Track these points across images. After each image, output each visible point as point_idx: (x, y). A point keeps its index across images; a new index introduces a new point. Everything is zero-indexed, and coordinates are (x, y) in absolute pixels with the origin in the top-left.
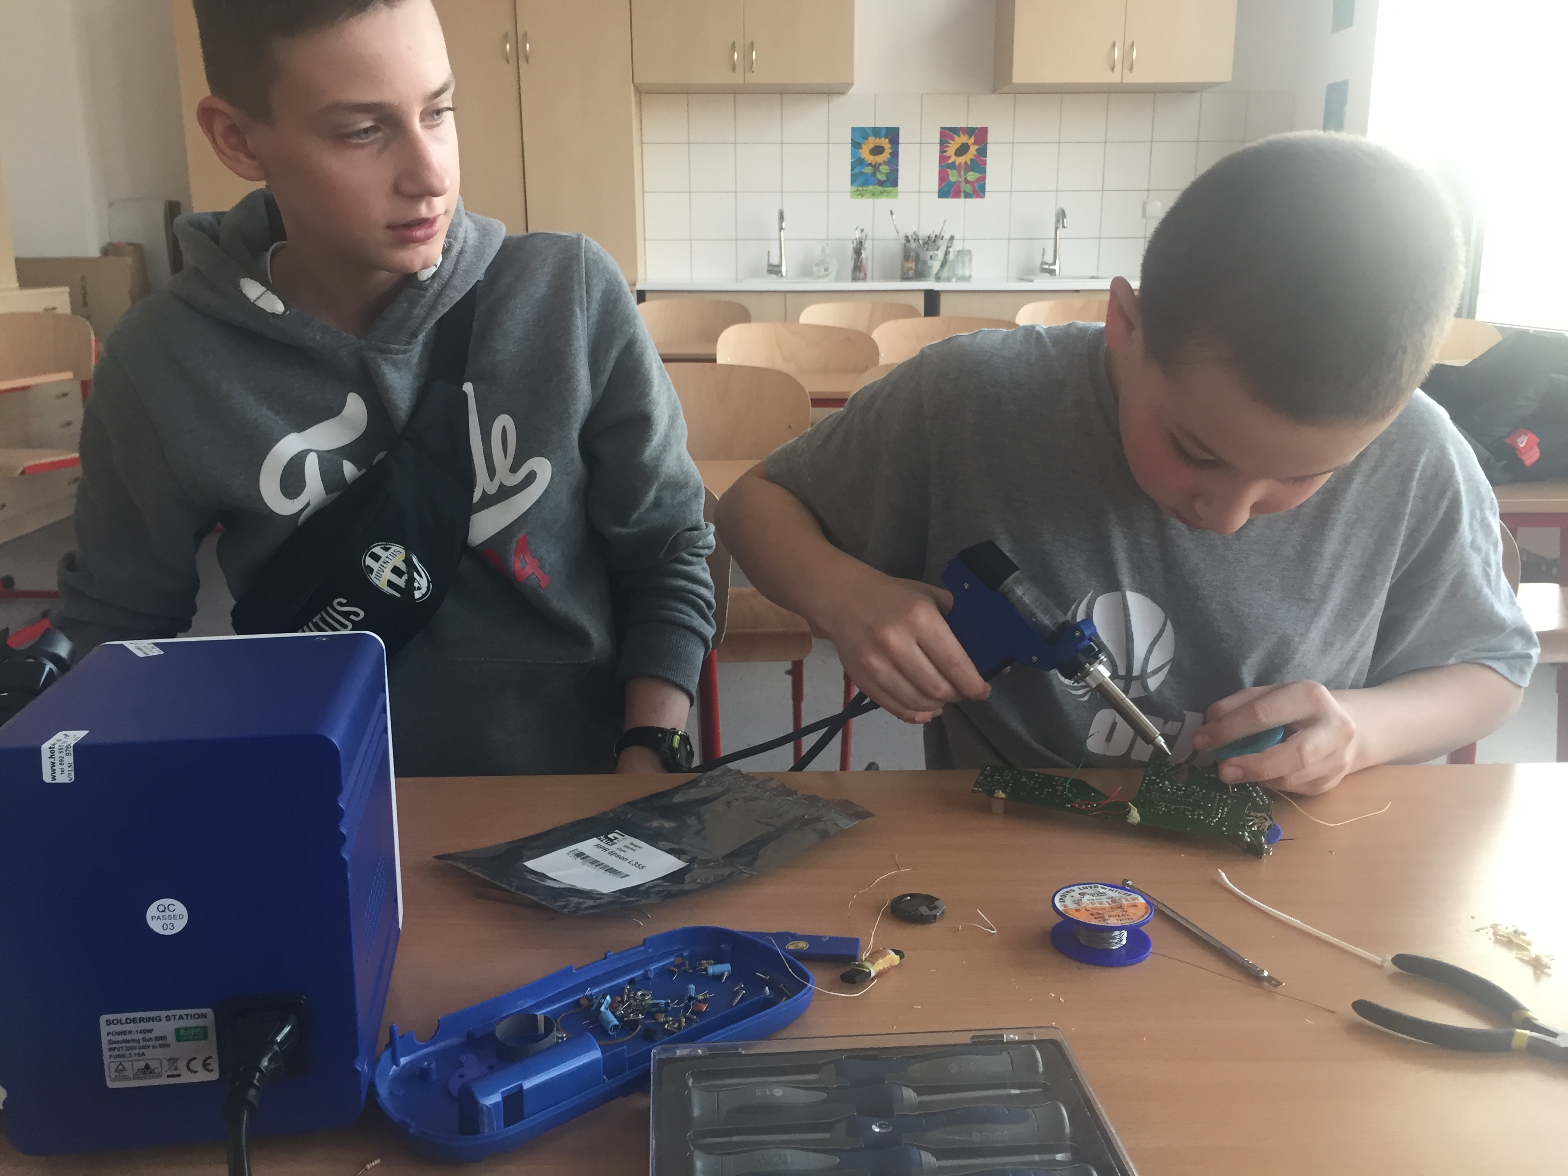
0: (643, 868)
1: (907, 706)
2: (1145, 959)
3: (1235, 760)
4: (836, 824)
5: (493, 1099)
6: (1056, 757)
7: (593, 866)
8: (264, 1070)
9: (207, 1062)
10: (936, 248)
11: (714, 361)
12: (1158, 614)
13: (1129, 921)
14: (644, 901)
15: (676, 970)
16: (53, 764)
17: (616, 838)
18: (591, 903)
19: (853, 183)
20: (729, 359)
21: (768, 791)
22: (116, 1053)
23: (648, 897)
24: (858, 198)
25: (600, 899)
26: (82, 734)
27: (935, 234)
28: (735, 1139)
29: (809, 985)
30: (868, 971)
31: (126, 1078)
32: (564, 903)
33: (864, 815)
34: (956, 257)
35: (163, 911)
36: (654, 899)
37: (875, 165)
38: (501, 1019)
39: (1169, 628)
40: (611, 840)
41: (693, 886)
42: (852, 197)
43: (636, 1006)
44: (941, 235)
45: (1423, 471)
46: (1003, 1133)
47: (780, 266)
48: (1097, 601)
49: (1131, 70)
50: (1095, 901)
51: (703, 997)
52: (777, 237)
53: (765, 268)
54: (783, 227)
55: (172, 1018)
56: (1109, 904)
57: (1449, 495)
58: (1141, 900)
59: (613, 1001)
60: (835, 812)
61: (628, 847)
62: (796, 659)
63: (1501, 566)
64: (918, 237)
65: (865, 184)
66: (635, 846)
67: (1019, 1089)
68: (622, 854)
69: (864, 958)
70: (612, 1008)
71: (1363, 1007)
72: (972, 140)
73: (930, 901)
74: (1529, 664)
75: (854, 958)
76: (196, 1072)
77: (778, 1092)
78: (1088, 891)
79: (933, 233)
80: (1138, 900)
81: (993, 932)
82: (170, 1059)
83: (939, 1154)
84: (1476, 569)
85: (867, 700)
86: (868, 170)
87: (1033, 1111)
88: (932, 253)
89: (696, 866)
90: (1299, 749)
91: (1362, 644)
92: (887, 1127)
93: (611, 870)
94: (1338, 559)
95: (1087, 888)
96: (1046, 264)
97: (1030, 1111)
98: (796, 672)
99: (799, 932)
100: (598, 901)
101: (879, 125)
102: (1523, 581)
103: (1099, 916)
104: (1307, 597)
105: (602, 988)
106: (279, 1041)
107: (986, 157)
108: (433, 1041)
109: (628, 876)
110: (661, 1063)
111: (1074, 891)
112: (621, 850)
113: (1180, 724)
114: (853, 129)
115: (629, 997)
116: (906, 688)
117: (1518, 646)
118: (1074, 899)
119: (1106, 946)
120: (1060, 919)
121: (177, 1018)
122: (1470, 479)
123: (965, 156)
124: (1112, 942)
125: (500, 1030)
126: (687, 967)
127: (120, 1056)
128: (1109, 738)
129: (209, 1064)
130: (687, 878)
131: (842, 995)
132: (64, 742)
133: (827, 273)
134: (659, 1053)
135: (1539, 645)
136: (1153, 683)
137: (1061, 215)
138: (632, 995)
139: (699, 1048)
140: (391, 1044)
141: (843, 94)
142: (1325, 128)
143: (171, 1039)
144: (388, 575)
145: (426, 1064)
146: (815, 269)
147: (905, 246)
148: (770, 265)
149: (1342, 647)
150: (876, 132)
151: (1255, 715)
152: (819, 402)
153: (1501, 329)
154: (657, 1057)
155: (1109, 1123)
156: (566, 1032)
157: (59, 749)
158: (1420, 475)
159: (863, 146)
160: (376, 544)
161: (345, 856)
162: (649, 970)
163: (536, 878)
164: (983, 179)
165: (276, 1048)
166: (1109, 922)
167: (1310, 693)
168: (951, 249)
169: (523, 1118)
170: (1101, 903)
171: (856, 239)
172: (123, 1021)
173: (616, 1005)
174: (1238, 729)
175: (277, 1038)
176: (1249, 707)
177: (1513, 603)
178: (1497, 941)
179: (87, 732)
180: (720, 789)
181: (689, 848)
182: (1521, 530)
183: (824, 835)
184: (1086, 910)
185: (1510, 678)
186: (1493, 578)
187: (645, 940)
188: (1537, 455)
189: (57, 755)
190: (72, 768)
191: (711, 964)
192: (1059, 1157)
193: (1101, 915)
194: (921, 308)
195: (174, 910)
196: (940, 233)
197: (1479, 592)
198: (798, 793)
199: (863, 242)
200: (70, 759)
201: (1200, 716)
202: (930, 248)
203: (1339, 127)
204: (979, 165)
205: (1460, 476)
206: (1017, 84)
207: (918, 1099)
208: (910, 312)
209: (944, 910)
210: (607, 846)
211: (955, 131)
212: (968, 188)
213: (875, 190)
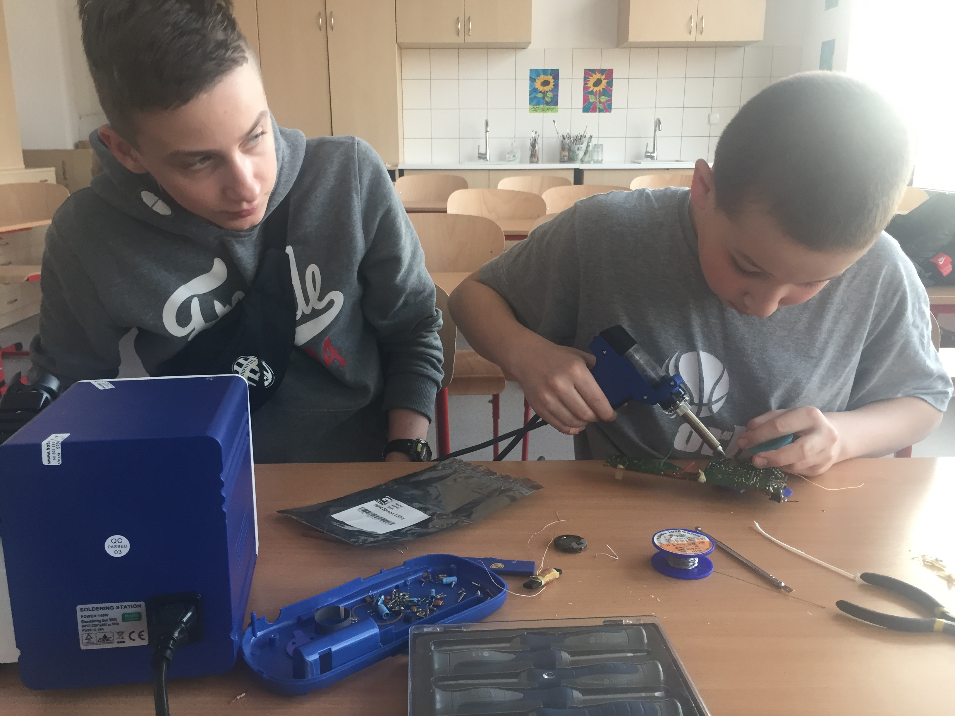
0: (403, 519)
1: (565, 424)
2: (709, 575)
3: (762, 454)
4: (521, 493)
5: (314, 657)
6: (654, 453)
7: (373, 517)
8: (175, 638)
9: (141, 634)
10: (581, 142)
11: (446, 212)
12: (719, 366)
13: (699, 552)
14: (404, 539)
15: (423, 580)
16: (49, 454)
17: (387, 501)
18: (372, 539)
19: (530, 103)
20: (454, 211)
21: (479, 473)
22: (86, 628)
23: (407, 536)
24: (533, 112)
25: (378, 537)
26: (66, 435)
27: (581, 134)
28: (460, 682)
29: (505, 590)
30: (540, 581)
31: (93, 643)
32: (356, 540)
33: (537, 487)
34: (594, 148)
35: (115, 543)
36: (410, 538)
37: (544, 92)
38: (318, 610)
39: (726, 374)
40: (384, 502)
41: (433, 530)
42: (530, 112)
43: (399, 602)
44: (585, 135)
45: (884, 278)
46: (622, 680)
47: (486, 154)
48: (681, 357)
49: (701, 33)
50: (679, 540)
51: (440, 597)
52: (484, 136)
53: (477, 155)
54: (488, 131)
55: (120, 607)
56: (688, 542)
57: (900, 293)
58: (707, 539)
59: (386, 599)
60: (520, 486)
61: (394, 506)
62: (495, 393)
63: (930, 337)
64: (570, 137)
65: (538, 104)
66: (399, 505)
67: (632, 653)
68: (390, 510)
69: (537, 574)
70: (385, 603)
71: (842, 605)
72: (604, 77)
73: (578, 539)
74: (947, 398)
75: (532, 573)
76: (134, 640)
77: (486, 654)
78: (675, 533)
79: (579, 133)
80: (705, 539)
81: (616, 558)
82: (119, 632)
83: (584, 692)
84: (916, 339)
85: (540, 420)
86: (540, 95)
87: (641, 666)
88: (579, 146)
89: (436, 518)
90: (802, 447)
91: (844, 384)
92: (553, 675)
93: (384, 520)
94: (831, 332)
95: (674, 532)
96: (649, 152)
97: (639, 666)
98: (495, 402)
99: (498, 558)
100: (376, 539)
101: (546, 68)
102: (941, 347)
103: (681, 549)
104: (811, 356)
105: (378, 591)
106: (184, 621)
107: (612, 87)
108: (277, 621)
109: (394, 523)
110: (415, 636)
111: (666, 533)
112: (390, 508)
113: (731, 433)
114: (531, 70)
115: (395, 596)
116: (565, 413)
117: (940, 386)
118: (665, 539)
119: (684, 567)
120: (657, 551)
121: (123, 607)
122: (912, 284)
123: (599, 87)
124: (689, 565)
125: (318, 616)
126: (430, 579)
127: (88, 630)
128: (688, 441)
129: (143, 635)
130: (430, 525)
131: (525, 596)
132: (56, 441)
133: (515, 158)
134: (414, 630)
135: (953, 386)
136: (716, 408)
137: (658, 122)
138: (397, 595)
139: (438, 627)
140: (252, 624)
141: (524, 48)
142: (821, 68)
143: (120, 620)
144: (248, 374)
145: (273, 636)
146: (507, 156)
147: (562, 141)
148: (479, 154)
149: (832, 386)
150: (545, 72)
151: (775, 427)
152: (509, 237)
153: (928, 192)
154: (413, 632)
155: (688, 675)
156: (357, 617)
157: (52, 445)
158: (882, 281)
159: (537, 80)
160: (240, 357)
161: (224, 510)
162: (408, 580)
163: (339, 525)
164: (610, 100)
165: (183, 625)
166: (687, 552)
167: (810, 413)
168: (590, 144)
169: (331, 669)
170: (682, 541)
171: (532, 138)
172: (91, 609)
173: (387, 601)
174: (765, 435)
175: (184, 619)
176: (772, 423)
177: (937, 360)
178: (925, 565)
179: (69, 434)
180: (449, 471)
181: (431, 507)
182: (940, 315)
183: (513, 499)
184: (673, 545)
185: (935, 406)
186: (926, 345)
187: (405, 562)
188: (951, 269)
189: (51, 448)
190: (60, 456)
191: (444, 577)
192: (657, 694)
193: (682, 549)
194: (572, 180)
195: (122, 542)
196: (584, 134)
197: (917, 353)
198: (498, 474)
199: (537, 139)
200: (59, 451)
201: (744, 428)
202: (577, 143)
203: (830, 68)
204: (608, 92)
205: (906, 282)
206: (630, 42)
207: (571, 658)
208: (565, 182)
209: (586, 545)
210: (381, 506)
211: (593, 71)
212: (601, 106)
213: (544, 108)
